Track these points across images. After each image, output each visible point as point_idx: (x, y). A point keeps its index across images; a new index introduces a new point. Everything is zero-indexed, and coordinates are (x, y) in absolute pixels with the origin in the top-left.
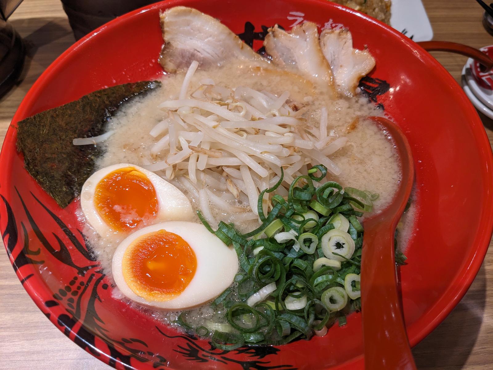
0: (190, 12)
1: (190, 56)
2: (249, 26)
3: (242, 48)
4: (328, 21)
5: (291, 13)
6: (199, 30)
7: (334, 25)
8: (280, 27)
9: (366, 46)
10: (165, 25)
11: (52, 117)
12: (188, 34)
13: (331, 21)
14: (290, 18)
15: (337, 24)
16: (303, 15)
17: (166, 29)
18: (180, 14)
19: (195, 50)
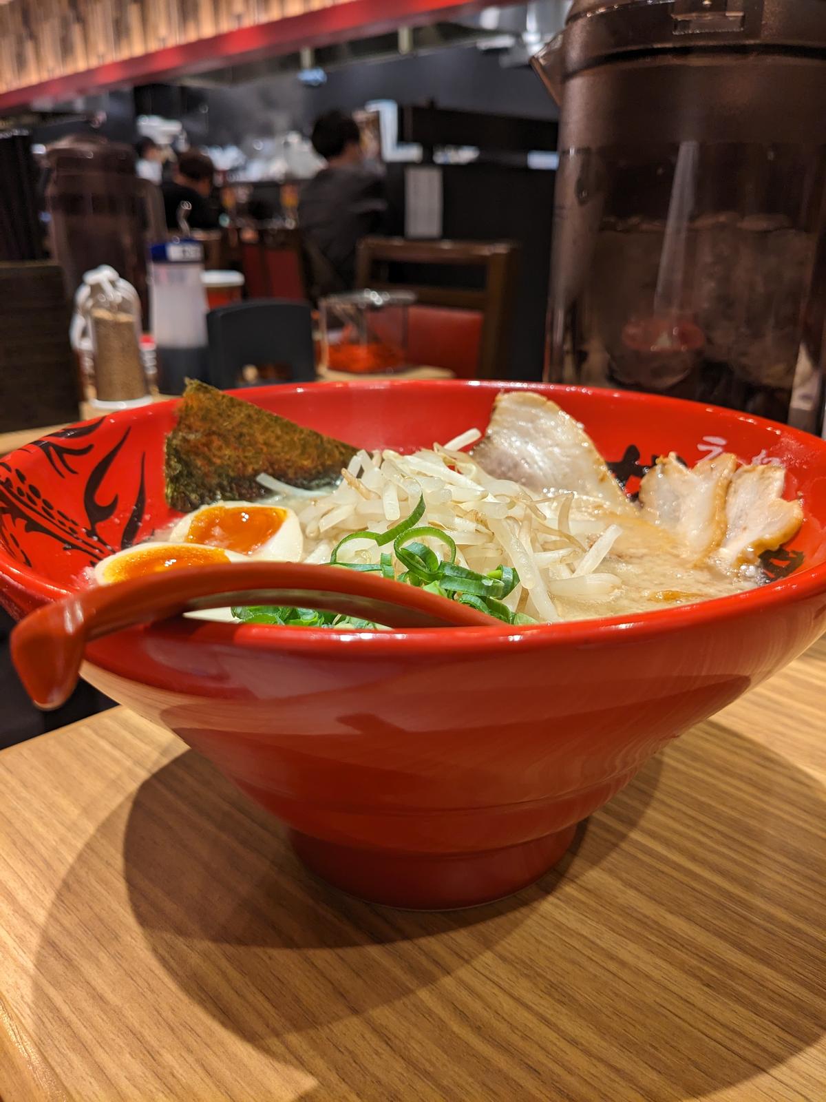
0: (543, 404)
1: (511, 465)
2: (632, 453)
3: (602, 480)
4: (758, 453)
5: (707, 439)
6: (546, 434)
7: (766, 460)
8: (679, 459)
9: (800, 494)
10: (497, 411)
11: (249, 416)
12: (524, 435)
13: (764, 452)
14: (702, 448)
15: (770, 459)
16: (722, 442)
17: (496, 416)
18: (525, 403)
19: (524, 459)
